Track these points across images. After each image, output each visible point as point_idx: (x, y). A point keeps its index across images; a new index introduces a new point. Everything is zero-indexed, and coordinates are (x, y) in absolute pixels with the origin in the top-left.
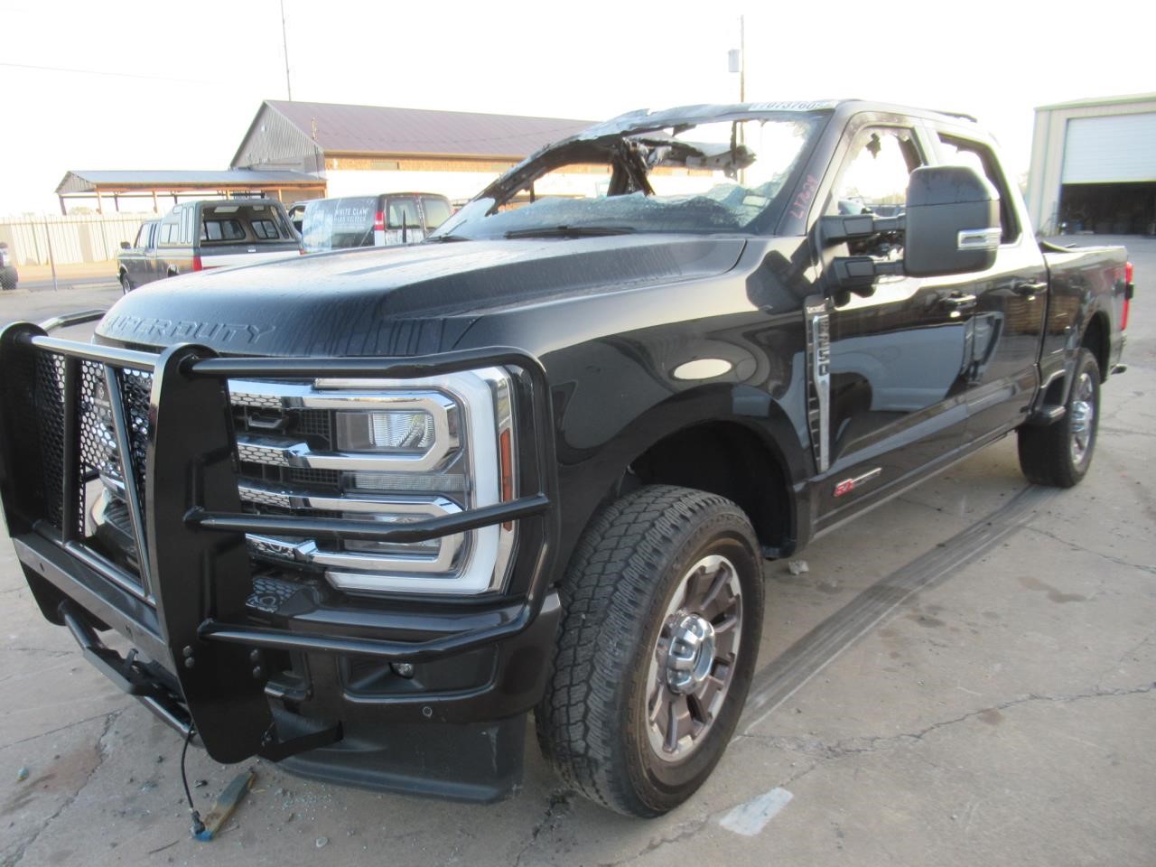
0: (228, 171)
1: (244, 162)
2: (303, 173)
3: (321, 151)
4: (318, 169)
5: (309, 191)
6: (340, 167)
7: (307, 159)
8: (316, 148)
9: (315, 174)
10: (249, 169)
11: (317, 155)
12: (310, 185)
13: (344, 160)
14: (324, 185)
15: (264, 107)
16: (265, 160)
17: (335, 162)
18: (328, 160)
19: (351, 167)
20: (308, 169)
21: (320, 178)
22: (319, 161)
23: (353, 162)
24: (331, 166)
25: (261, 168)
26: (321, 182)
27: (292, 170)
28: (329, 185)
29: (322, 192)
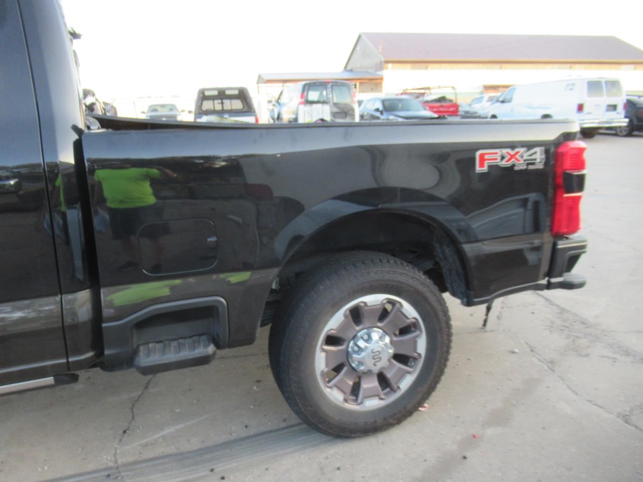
0: (342, 72)
1: (349, 68)
2: (374, 72)
3: (383, 59)
4: (381, 70)
5: (375, 82)
6: (392, 69)
7: (376, 65)
8: (380, 58)
9: (379, 73)
10: (351, 71)
11: (381, 62)
12: (376, 79)
13: (395, 64)
14: (382, 79)
15: (360, 37)
16: (358, 66)
17: (390, 65)
18: (386, 65)
19: (398, 68)
20: (376, 70)
21: (381, 75)
22: (381, 66)
23: (400, 65)
24: (387, 68)
26: (380, 77)
27: (369, 71)
28: (384, 79)
29: (381, 83)
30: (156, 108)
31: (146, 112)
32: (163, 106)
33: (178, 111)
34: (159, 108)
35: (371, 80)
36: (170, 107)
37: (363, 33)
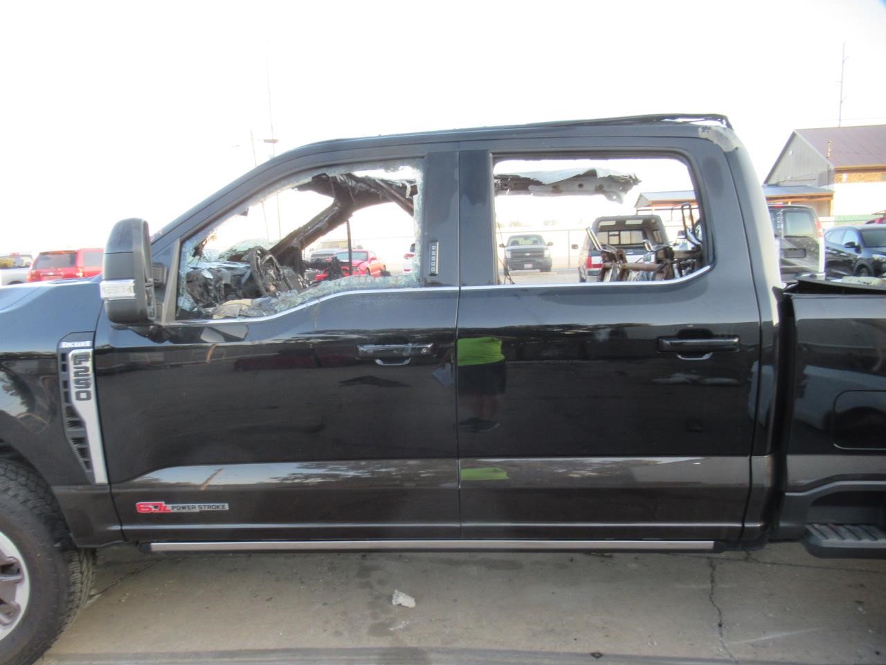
1: (773, 181)
2: (816, 187)
3: (832, 167)
4: (829, 184)
5: (818, 201)
6: (849, 180)
7: (821, 175)
8: (828, 166)
9: (825, 187)
10: (777, 185)
11: (829, 171)
12: (820, 197)
13: (854, 174)
14: (831, 196)
15: (793, 135)
16: (789, 178)
17: (845, 176)
18: (838, 175)
19: (860, 180)
20: (821, 184)
21: (829, 191)
22: (829, 177)
23: (863, 175)
24: (840, 180)
25: (785, 184)
26: (828, 193)
27: (808, 185)
28: (835, 196)
29: (829, 202)
30: (517, 239)
31: (505, 245)
32: (526, 238)
33: (545, 244)
34: (520, 241)
35: (812, 197)
36: (535, 239)
37: (798, 130)
